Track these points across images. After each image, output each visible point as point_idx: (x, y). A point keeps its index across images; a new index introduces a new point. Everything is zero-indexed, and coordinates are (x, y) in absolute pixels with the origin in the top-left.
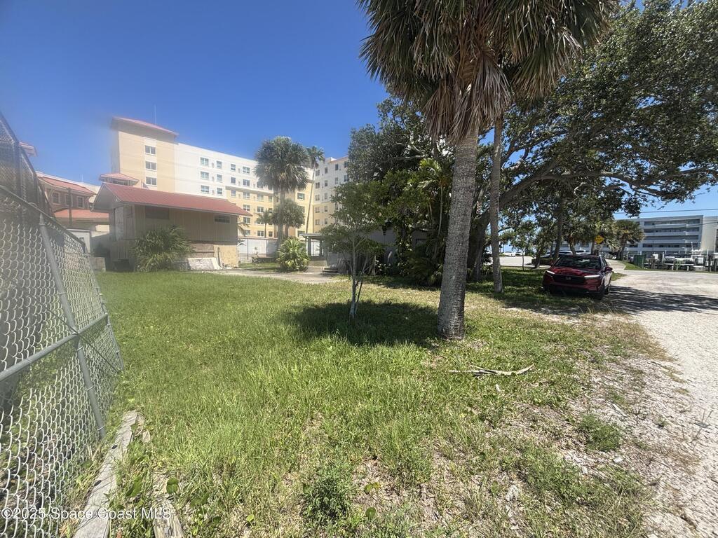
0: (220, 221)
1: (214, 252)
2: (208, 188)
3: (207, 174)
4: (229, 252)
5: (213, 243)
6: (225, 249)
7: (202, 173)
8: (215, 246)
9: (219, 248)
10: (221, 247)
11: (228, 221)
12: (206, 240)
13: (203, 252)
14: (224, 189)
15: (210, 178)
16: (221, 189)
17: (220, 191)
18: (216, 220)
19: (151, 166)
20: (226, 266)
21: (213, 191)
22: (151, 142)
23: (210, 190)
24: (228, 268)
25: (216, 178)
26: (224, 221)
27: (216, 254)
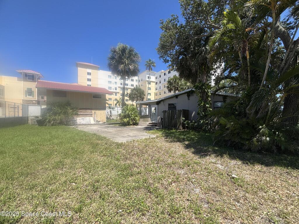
0: (96, 97)
1: (92, 114)
2: (111, 87)
3: (111, 82)
4: (101, 114)
5: (91, 109)
6: (98, 112)
7: (109, 82)
8: (93, 111)
9: (95, 112)
10: (96, 111)
11: (101, 98)
12: (88, 108)
13: (86, 115)
14: (118, 88)
15: (112, 84)
16: (116, 88)
17: (116, 89)
18: (94, 97)
19: (89, 80)
20: (99, 122)
21: (113, 89)
22: (89, 71)
23: (112, 89)
24: (100, 123)
25: (114, 83)
26: (98, 97)
27: (93, 115)
